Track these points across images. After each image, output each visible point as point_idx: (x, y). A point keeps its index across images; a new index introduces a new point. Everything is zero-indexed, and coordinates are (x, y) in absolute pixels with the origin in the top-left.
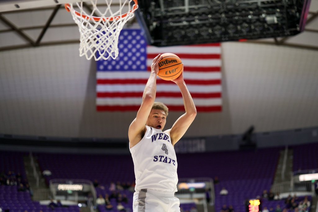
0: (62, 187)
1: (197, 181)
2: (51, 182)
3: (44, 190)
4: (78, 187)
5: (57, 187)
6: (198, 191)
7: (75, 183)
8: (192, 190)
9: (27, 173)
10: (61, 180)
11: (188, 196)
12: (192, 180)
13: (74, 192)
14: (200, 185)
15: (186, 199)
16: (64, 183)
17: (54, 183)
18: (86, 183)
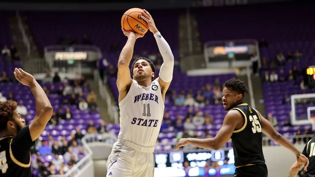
0: (60, 56)
1: (237, 44)
2: (46, 50)
3: (37, 60)
4: (81, 56)
5: (54, 56)
6: (239, 57)
7: (76, 50)
8: (231, 56)
9: (14, 38)
10: (59, 47)
11: (225, 64)
12: (231, 43)
13: (76, 62)
14: (242, 49)
15: (224, 68)
16: (63, 50)
17: (49, 50)
18: (91, 50)
